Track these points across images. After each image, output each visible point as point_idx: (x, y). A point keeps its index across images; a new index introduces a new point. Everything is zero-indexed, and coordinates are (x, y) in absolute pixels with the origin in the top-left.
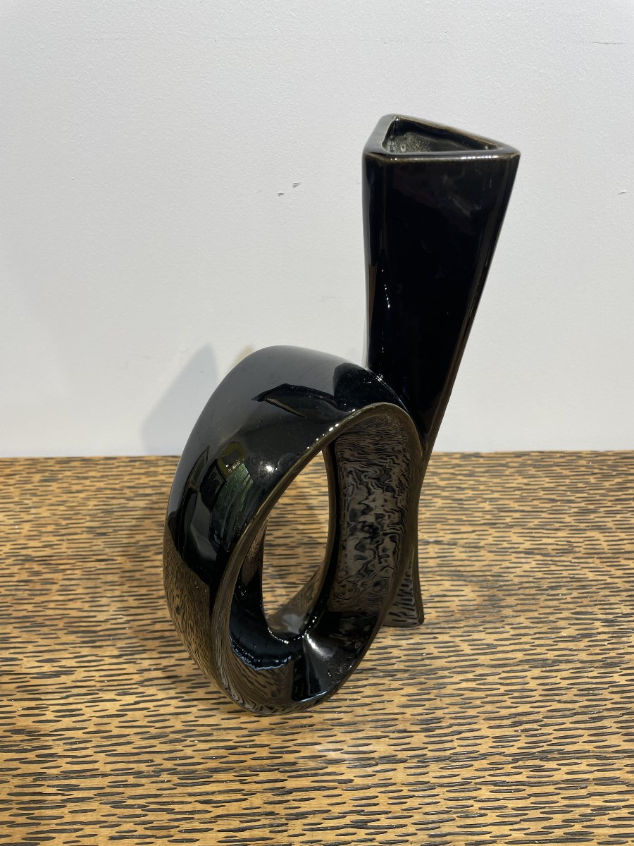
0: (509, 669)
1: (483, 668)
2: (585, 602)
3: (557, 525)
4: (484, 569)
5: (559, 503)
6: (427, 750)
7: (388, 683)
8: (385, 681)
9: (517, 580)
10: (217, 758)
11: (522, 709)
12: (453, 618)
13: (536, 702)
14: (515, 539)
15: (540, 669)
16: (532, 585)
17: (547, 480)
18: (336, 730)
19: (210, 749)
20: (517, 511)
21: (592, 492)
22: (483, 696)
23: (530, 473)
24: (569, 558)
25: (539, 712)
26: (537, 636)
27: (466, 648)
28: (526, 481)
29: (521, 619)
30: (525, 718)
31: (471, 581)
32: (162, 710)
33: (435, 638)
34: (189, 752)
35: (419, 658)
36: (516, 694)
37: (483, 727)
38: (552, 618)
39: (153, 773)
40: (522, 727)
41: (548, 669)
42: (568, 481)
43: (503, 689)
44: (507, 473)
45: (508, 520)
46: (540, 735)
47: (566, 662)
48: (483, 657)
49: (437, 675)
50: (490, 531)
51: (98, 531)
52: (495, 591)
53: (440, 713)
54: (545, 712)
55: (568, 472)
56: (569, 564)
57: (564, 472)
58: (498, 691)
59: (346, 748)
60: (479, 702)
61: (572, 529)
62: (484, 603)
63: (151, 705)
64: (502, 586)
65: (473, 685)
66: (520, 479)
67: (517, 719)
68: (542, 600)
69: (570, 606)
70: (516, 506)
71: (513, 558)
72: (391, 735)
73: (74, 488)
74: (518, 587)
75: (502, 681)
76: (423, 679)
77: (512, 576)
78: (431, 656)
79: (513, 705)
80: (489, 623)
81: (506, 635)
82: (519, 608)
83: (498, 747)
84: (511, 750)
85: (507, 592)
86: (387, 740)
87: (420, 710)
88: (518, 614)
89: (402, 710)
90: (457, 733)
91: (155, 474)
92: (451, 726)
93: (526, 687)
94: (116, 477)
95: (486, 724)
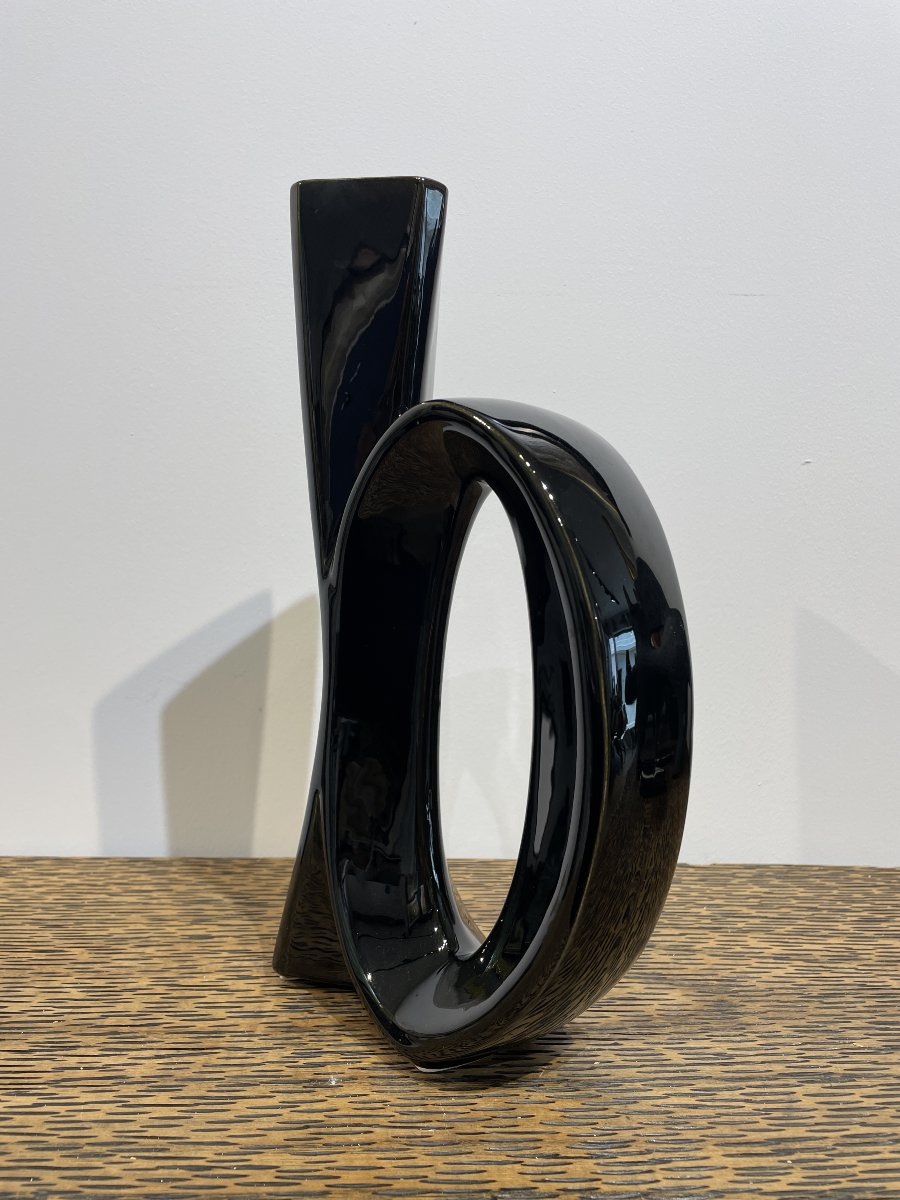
0: (759, 1083)
1: (709, 1080)
2: (890, 1011)
3: (827, 933)
4: (704, 972)
5: (825, 912)
6: (599, 1182)
8: (522, 1092)
9: (762, 986)
10: (166, 1180)
11: (789, 1132)
12: (649, 1024)
13: (817, 1124)
14: (753, 943)
15: (820, 1085)
16: (791, 991)
17: (802, 890)
18: (416, 1151)
19: (158, 1168)
20: (755, 917)
21: (877, 902)
22: (713, 1114)
23: (772, 883)
24: (854, 964)
25: (826, 1138)
26: (809, 1046)
27: (675, 1057)
28: (767, 890)
29: (777, 1027)
30: (798, 1146)
31: (681, 985)
32: (81, 1116)
33: (616, 1044)
34: (114, 1170)
35: (588, 1066)
36: (775, 1114)
37: (717, 1157)
38: (832, 1027)
40: (794, 1157)
41: (834, 1084)
42: (835, 892)
43: (749, 1107)
44: (733, 882)
45: (740, 925)
46: (832, 1167)
47: (868, 1077)
48: (707, 1068)
49: (620, 1088)
50: (711, 935)
51: (50, 923)
52: (726, 997)
53: (627, 1135)
54: (836, 1138)
55: (834, 884)
56: (853, 971)
57: (828, 884)
58: (741, 1110)
59: (432, 1175)
60: (704, 1123)
61: (854, 937)
62: (706, 1008)
63: (62, 1110)
64: (737, 992)
65: (692, 1101)
66: (756, 889)
67: (782, 1146)
68: (812, 1007)
69: (864, 1015)
70: (753, 912)
71: (753, 962)
72: (527, 1161)
73: (31, 883)
74: (765, 993)
75: (747, 1098)
76: (593, 1091)
77: (754, 982)
78: (609, 1065)
79: (773, 1128)
80: (716, 1030)
81: (750, 1044)
82: (770, 1015)
83: (747, 1182)
84: (776, 1187)
85: (747, 999)
86: (518, 1167)
87: (587, 1130)
88: (770, 1021)
89: (550, 1129)
90: (662, 1161)
91: (164, 872)
92: (649, 1152)
93: (795, 1105)
94: (102, 874)
95: (721, 1151)
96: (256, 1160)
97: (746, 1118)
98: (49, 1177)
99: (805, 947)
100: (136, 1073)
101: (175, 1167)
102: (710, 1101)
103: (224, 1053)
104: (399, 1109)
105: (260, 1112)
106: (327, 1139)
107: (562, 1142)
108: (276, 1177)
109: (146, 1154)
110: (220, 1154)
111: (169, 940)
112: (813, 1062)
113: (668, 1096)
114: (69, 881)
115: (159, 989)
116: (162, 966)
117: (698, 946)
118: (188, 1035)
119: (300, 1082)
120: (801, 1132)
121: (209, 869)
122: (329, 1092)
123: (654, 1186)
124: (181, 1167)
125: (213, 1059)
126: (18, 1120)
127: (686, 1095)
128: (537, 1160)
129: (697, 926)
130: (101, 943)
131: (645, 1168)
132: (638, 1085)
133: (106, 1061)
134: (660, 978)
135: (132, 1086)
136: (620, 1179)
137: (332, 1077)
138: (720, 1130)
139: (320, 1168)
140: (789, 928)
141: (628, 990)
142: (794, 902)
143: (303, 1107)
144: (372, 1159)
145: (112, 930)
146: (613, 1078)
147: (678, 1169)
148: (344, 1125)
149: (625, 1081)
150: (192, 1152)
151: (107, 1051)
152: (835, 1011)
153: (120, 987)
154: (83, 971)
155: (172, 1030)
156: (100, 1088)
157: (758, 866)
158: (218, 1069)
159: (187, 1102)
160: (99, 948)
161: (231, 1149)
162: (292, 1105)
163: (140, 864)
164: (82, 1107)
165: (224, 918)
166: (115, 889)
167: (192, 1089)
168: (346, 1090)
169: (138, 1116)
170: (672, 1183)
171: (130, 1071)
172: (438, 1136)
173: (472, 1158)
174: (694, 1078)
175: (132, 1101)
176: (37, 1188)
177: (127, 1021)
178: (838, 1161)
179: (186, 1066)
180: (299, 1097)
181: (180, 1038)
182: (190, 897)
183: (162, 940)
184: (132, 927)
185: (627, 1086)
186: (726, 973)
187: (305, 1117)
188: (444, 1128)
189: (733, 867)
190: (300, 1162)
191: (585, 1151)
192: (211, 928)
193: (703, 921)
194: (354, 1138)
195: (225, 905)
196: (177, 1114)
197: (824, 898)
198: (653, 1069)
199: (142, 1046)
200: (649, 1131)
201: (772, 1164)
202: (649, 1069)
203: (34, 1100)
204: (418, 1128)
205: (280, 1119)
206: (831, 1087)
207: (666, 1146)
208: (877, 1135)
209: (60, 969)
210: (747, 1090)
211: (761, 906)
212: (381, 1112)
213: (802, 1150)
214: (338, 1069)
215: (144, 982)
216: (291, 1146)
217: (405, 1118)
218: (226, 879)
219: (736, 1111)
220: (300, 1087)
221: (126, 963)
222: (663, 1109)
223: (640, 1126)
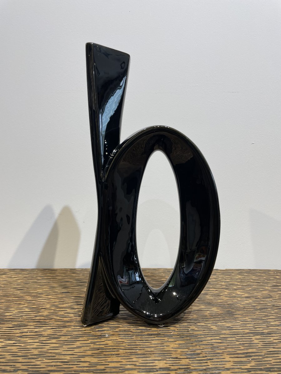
0: (241, 335)
1: (225, 335)
3: (262, 290)
4: (223, 302)
5: (261, 283)
6: (190, 366)
7: (167, 339)
8: (166, 339)
9: (242, 306)
10: (55, 366)
11: (250, 351)
12: (206, 318)
13: (259, 348)
14: (239, 293)
15: (260, 336)
16: (251, 308)
17: (254, 277)
18: (133, 357)
19: (52, 362)
21: (278, 280)
22: (226, 345)
23: (245, 275)
24: (271, 299)
25: (262, 352)
26: (257, 324)
27: (214, 328)
28: (243, 277)
29: (247, 318)
30: (253, 354)
31: (216, 306)
32: (28, 347)
33: (196, 324)
34: (38, 363)
35: (187, 331)
36: (246, 345)
37: (227, 358)
38: (264, 318)
39: (13, 371)
40: (252, 358)
41: (264, 336)
42: (265, 277)
43: (238, 343)
44: (232, 275)
45: (235, 288)
46: (264, 361)
47: (275, 333)
48: (224, 331)
49: (197, 337)
50: (225, 291)
51: (19, 289)
52: (230, 309)
53: (199, 351)
54: (265, 352)
55: (264, 275)
56: (270, 301)
57: (262, 275)
58: (235, 344)
59: (138, 364)
60: (223, 348)
61: (270, 291)
62: (224, 313)
63: (22, 345)
64: (234, 308)
65: (220, 341)
66: (240, 276)
67: (248, 355)
68: (257, 313)
69: (274, 315)
70: (239, 284)
71: (239, 299)
72: (168, 359)
73: (13, 277)
74: (243, 308)
75: (237, 340)
76: (188, 338)
77: (239, 305)
78: (193, 330)
79: (245, 349)
80: (227, 319)
81: (237, 324)
82: (244, 315)
83: (237, 366)
84: (246, 367)
85: (237, 310)
86: (165, 361)
87: (186, 350)
88: (244, 317)
89: (175, 350)
90: (210, 359)
91: (55, 273)
92: (206, 357)
93: (252, 342)
94: (35, 274)
95: (229, 356)
96: (82, 359)
97: (237, 346)
98: (18, 365)
99: (255, 294)
100: (45, 333)
101: (57, 362)
102: (225, 341)
103: (73, 327)
104: (127, 344)
105: (84, 345)
106: (105, 353)
107: (178, 354)
108: (89, 365)
109: (49, 358)
110: (72, 358)
111: (56, 293)
112: (258, 329)
113: (212, 340)
114: (25, 276)
115: (53, 308)
116: (54, 301)
117: (222, 294)
118: (62, 322)
119: (97, 336)
120: (254, 350)
121: (68, 272)
122: (106, 339)
123: (208, 367)
124: (59, 362)
125: (70, 329)
126: (9, 348)
127: (218, 339)
128: (171, 359)
129: (221, 288)
130: (35, 294)
131: (205, 361)
132: (203, 336)
133: (36, 330)
134: (209, 304)
135: (45, 338)
136: (197, 365)
137: (106, 334)
138: (228, 350)
139: (102, 362)
140: (250, 288)
141: (199, 308)
142: (252, 280)
143: (98, 343)
144: (119, 359)
145: (38, 291)
146: (194, 334)
147: (215, 362)
148: (110, 349)
149: (199, 335)
150: (63, 357)
151: (36, 327)
152: (265, 314)
153: (41, 308)
154: (29, 303)
155: (57, 320)
156: (34, 338)
157: (240, 270)
158: (71, 332)
159: (61, 342)
160: (34, 296)
161: (75, 356)
162: (94, 343)
163: (47, 271)
164: (29, 344)
165: (73, 287)
166: (39, 278)
167: (63, 338)
168: (110, 338)
169: (46, 346)
170: (213, 366)
171: (43, 333)
172: (139, 352)
173: (150, 359)
174: (220, 334)
175: (44, 342)
176: (15, 368)
177: (43, 318)
178: (266, 359)
179: (61, 331)
180: (96, 340)
181: (59, 323)
182: (63, 281)
183: (54, 294)
184: (44, 289)
185: (199, 336)
186: (230, 302)
187: (98, 346)
188: (141, 350)
189: (232, 270)
190: (96, 360)
191: (186, 356)
192: (69, 290)
193: (223, 286)
194: (113, 353)
195: (73, 282)
196: (58, 346)
197: (261, 279)
198: (207, 331)
199: (48, 325)
200: (206, 350)
201: (245, 360)
202: (206, 331)
203: (14, 342)
204: (133, 350)
205: (90, 347)
206: (263, 337)
207: (211, 355)
208: (278, 351)
209: (22, 303)
210: (237, 338)
211: (241, 282)
212: (122, 345)
213: (254, 356)
214: (108, 332)
215: (48, 306)
216: (94, 355)
217: (129, 347)
218: (74, 275)
219: (233, 344)
220: (96, 337)
221: (42, 300)
222: (210, 344)
223: (203, 349)
